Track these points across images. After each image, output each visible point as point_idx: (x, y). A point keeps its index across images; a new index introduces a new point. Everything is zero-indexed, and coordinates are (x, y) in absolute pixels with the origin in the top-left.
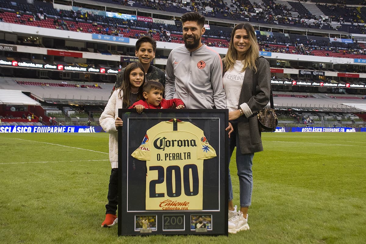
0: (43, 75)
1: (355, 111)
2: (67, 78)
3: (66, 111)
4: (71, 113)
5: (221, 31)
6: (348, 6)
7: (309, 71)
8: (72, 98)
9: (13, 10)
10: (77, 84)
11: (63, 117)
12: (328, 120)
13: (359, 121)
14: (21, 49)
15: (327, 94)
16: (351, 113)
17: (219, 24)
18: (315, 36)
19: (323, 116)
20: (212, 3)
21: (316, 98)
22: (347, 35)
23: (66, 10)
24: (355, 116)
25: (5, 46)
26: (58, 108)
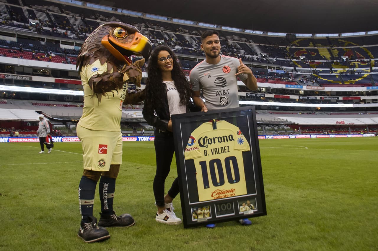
0: (52, 98)
1: (287, 123)
2: (69, 100)
3: (69, 125)
4: (73, 127)
5: (188, 64)
6: (280, 46)
7: (254, 94)
8: (73, 115)
9: (31, 50)
10: (77, 104)
11: (67, 130)
12: (268, 130)
13: (290, 130)
14: (35, 78)
15: (267, 111)
16: (285, 124)
17: (186, 59)
18: (258, 67)
19: (264, 127)
20: (180, 43)
21: (258, 113)
22: (280, 67)
23: (70, 49)
24: (287, 127)
25: (24, 76)
26: (62, 123)
